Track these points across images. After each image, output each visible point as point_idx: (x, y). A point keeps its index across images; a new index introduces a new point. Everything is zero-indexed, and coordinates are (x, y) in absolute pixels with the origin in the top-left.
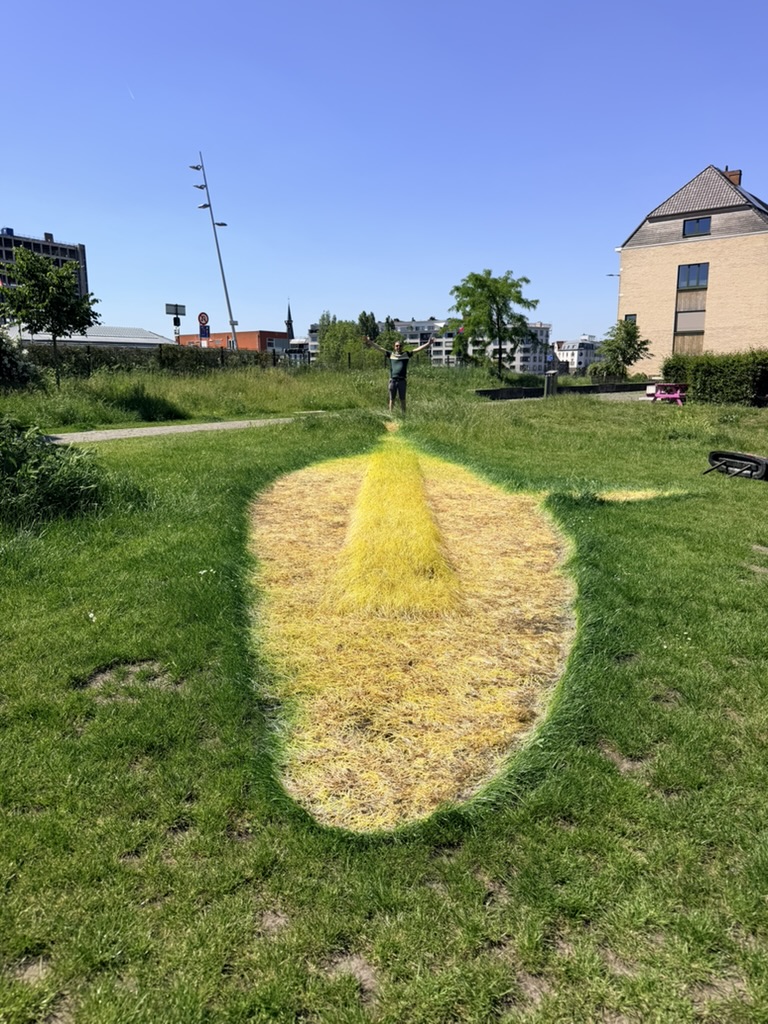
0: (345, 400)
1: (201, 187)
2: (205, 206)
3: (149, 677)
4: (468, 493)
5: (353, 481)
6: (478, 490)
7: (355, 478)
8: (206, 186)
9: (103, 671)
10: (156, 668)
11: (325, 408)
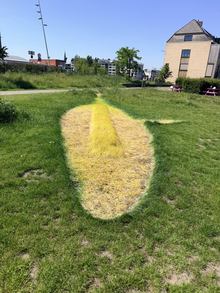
0: (83, 85)
1: (39, 12)
2: (40, 19)
3: (40, 174)
4: (122, 119)
5: (89, 113)
6: (125, 118)
7: (89, 112)
8: (40, 12)
9: (27, 172)
10: (41, 171)
11: (77, 87)
